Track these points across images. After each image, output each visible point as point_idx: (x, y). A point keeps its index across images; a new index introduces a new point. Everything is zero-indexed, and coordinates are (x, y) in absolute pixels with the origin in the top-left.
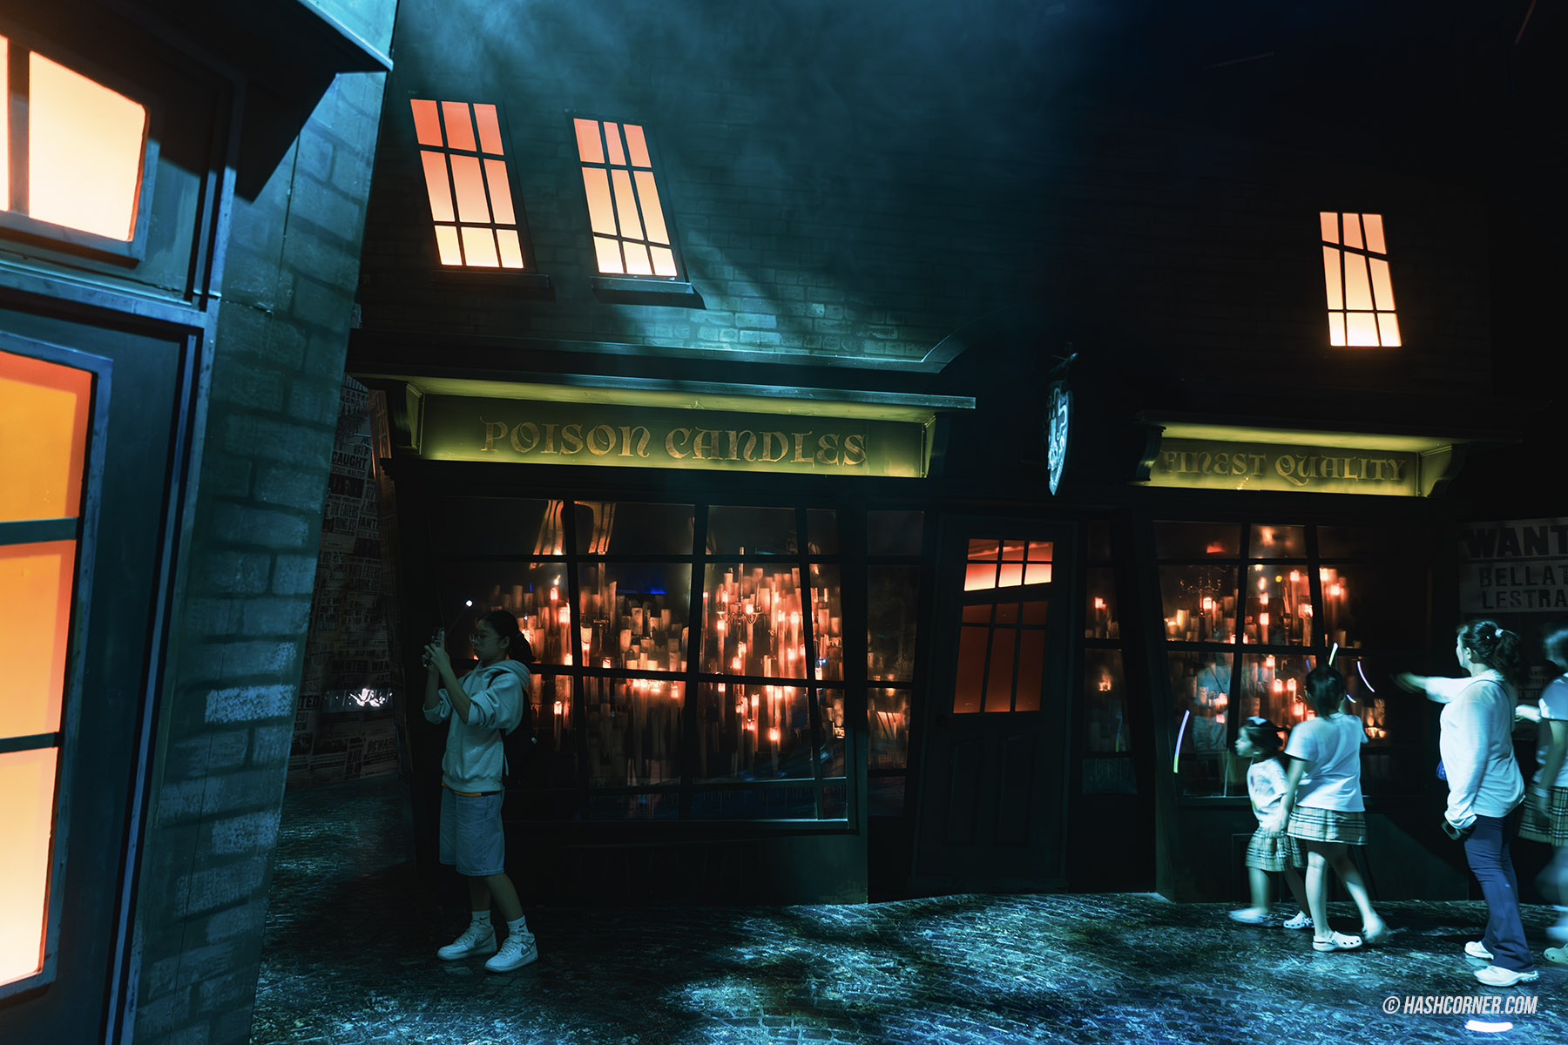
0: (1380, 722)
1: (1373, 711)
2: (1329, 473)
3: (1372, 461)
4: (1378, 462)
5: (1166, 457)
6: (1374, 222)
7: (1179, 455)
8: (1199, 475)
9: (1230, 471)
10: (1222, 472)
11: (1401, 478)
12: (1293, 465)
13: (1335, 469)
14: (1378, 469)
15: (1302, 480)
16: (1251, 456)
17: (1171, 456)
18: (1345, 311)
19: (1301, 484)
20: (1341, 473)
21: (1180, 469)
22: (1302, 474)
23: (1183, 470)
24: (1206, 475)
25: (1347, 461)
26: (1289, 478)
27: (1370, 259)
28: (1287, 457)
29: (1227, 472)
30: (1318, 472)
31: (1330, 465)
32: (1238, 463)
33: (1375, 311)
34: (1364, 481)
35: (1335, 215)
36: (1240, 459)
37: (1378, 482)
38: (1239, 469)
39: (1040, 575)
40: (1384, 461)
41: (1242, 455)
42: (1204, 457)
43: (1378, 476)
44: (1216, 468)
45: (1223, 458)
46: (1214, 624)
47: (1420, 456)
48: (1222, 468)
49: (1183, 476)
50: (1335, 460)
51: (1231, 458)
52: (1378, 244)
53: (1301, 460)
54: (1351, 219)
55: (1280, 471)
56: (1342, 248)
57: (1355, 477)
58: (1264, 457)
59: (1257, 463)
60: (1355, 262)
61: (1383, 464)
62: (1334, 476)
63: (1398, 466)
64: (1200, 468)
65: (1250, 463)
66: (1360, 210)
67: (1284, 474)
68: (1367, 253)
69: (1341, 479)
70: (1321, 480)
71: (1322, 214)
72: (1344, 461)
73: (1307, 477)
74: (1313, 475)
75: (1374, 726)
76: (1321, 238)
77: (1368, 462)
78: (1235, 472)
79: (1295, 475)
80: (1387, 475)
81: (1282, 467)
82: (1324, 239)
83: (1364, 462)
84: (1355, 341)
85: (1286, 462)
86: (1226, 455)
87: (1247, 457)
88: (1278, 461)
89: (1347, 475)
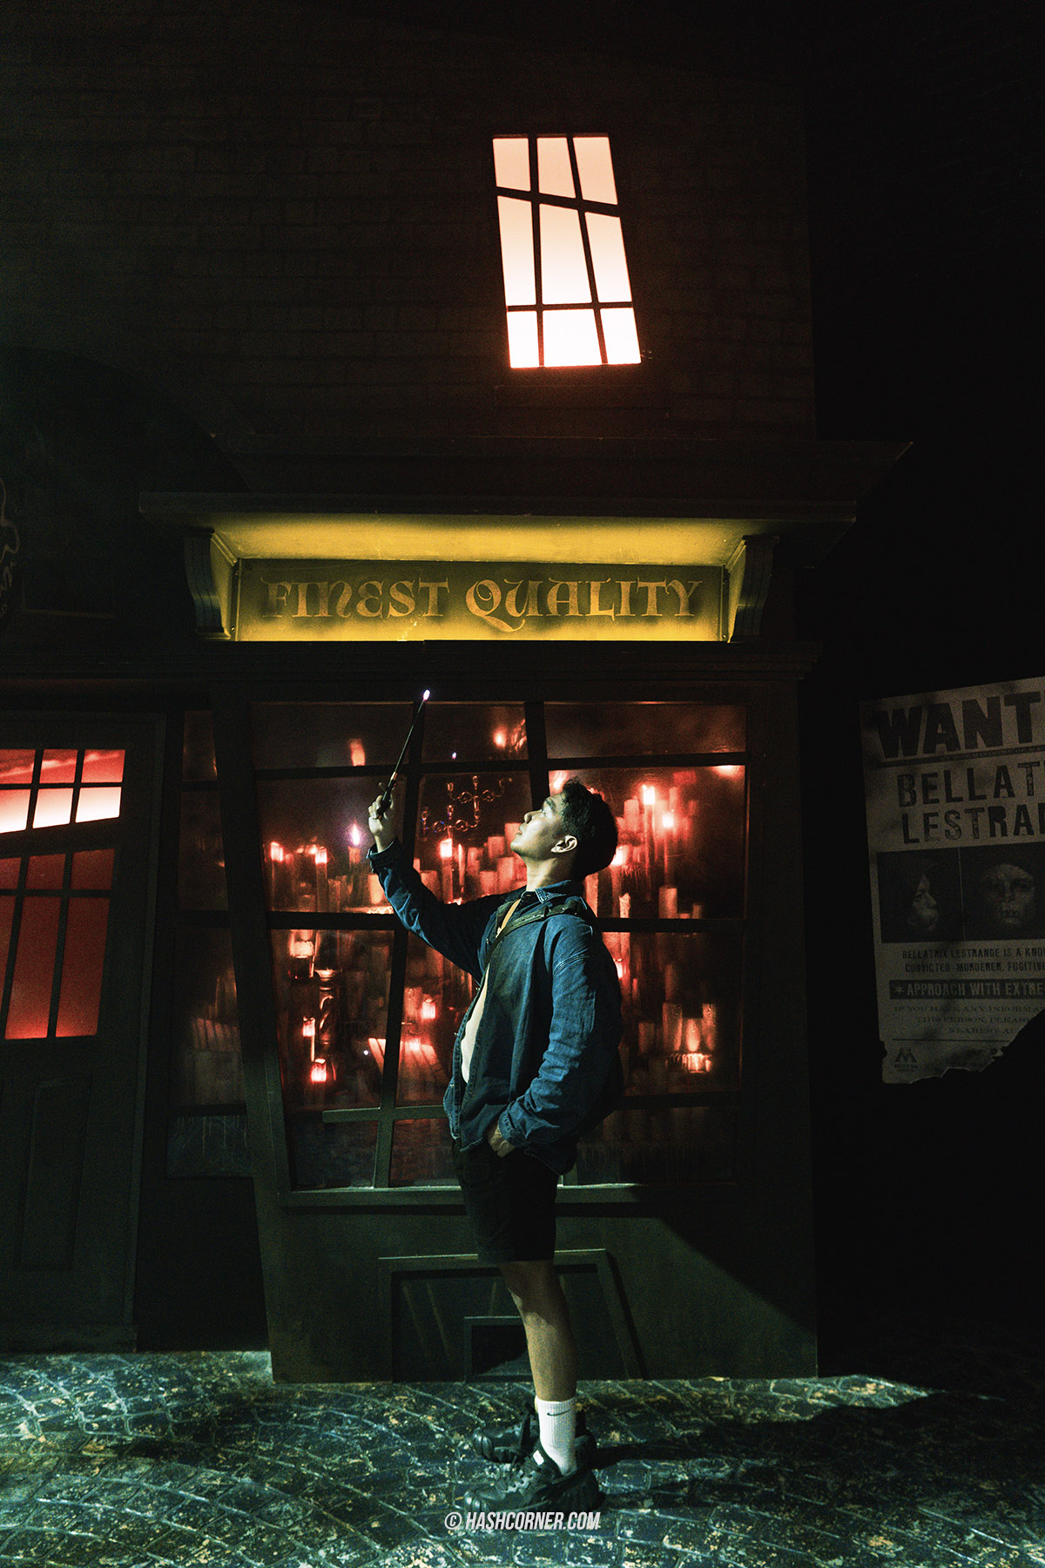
0: (710, 1044)
1: (699, 1024)
2: (563, 608)
3: (641, 584)
4: (652, 586)
5: (273, 592)
6: (595, 151)
7: (295, 589)
8: (331, 620)
9: (385, 612)
10: (370, 614)
11: (694, 609)
12: (496, 595)
13: (573, 601)
14: (652, 597)
15: (512, 621)
16: (421, 584)
17: (282, 591)
18: (539, 307)
19: (511, 630)
20: (584, 608)
21: (295, 611)
22: (513, 612)
23: (302, 611)
24: (343, 620)
25: (595, 585)
26: (489, 619)
27: (588, 215)
28: (486, 582)
29: (379, 613)
30: (542, 606)
31: (564, 594)
32: (400, 597)
33: (596, 306)
34: (627, 620)
35: (524, 142)
36: (403, 590)
37: (652, 620)
38: (401, 608)
39: (102, 805)
40: (663, 584)
41: (406, 583)
42: (340, 589)
43: (651, 610)
44: (361, 608)
45: (372, 590)
46: (461, 881)
47: (726, 571)
48: (371, 606)
49: (304, 623)
50: (573, 586)
51: (386, 590)
52: (600, 186)
53: (513, 587)
54: (552, 148)
55: (474, 608)
56: (535, 197)
57: (611, 613)
58: (445, 585)
59: (433, 595)
60: (561, 222)
61: (660, 590)
62: (571, 613)
63: (688, 591)
64: (332, 606)
65: (421, 598)
66: (570, 130)
67: (482, 614)
68: (581, 205)
69: (583, 617)
70: (546, 620)
71: (496, 142)
72: (589, 585)
73: (523, 616)
74: (533, 612)
75: (698, 1052)
76: (496, 184)
77: (633, 588)
78: (393, 612)
79: (501, 614)
80: (667, 605)
81: (478, 601)
82: (500, 183)
83: (625, 587)
84: (556, 359)
85: (485, 591)
86: (379, 586)
87: (416, 585)
88: (471, 591)
89: (595, 610)
